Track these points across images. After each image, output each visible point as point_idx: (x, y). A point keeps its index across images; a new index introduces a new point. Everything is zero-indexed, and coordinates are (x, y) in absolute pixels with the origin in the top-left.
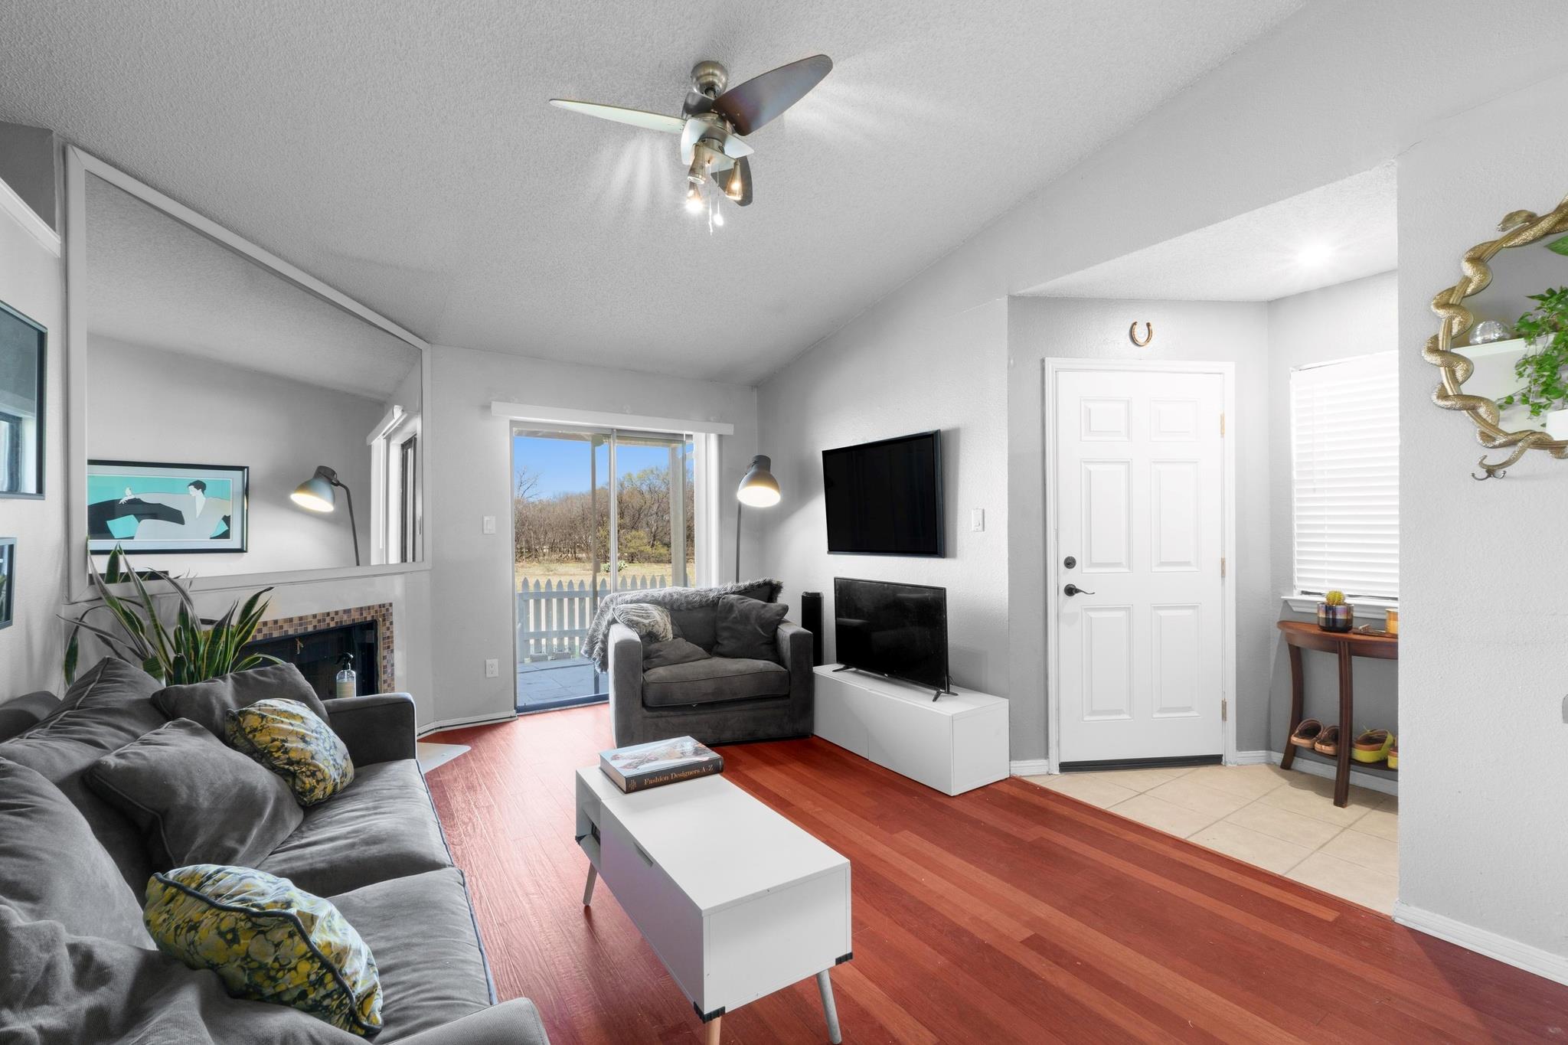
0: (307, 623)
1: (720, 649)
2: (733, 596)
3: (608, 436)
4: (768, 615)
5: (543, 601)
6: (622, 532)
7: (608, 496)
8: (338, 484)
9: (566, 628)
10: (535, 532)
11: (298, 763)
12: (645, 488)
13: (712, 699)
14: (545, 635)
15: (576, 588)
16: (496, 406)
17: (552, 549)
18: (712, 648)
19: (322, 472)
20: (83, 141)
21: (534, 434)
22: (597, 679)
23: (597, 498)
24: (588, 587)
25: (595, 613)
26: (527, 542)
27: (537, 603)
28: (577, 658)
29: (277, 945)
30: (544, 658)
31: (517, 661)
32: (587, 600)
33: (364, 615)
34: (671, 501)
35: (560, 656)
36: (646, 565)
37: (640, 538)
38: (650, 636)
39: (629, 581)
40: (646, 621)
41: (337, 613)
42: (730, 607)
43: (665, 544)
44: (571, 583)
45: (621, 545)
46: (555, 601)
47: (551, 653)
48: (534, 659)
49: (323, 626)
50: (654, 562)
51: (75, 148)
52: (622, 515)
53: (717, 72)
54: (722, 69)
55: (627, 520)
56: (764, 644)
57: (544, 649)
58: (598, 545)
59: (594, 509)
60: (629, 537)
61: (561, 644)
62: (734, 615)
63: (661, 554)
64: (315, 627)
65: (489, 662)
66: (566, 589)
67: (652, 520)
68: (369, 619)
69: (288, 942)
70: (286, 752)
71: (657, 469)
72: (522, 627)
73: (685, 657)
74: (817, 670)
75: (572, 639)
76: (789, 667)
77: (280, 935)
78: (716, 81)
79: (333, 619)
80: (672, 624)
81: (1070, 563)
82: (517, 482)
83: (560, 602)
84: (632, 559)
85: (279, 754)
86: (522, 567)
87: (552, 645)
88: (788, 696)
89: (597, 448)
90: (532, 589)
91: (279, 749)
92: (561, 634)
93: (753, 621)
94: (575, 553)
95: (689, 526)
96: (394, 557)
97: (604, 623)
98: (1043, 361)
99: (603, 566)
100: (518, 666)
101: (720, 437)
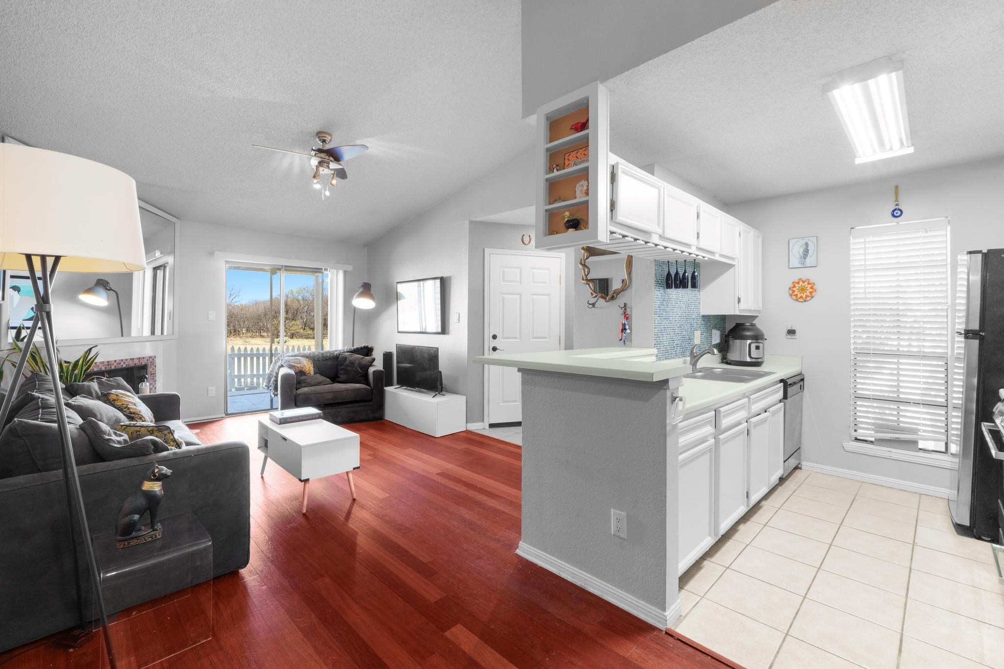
0: (111, 365)
1: (339, 380)
2: (347, 353)
3: (280, 269)
4: (364, 362)
5: (242, 358)
6: (287, 322)
7: (279, 302)
8: (111, 289)
9: (255, 373)
10: (238, 321)
11: (134, 413)
12: (300, 298)
13: (332, 402)
14: (243, 376)
15: (261, 352)
16: (216, 253)
17: (248, 330)
18: (334, 379)
19: (101, 282)
20: (13, 134)
21: (238, 268)
22: (272, 401)
23: (273, 303)
24: (267, 351)
25: (271, 363)
26: (234, 326)
27: (239, 359)
28: (261, 389)
29: (165, 435)
30: (243, 389)
31: (228, 390)
32: (267, 358)
33: (141, 362)
34: (315, 305)
35: (252, 388)
36: (300, 339)
37: (297, 325)
38: (301, 373)
39: (290, 348)
40: (299, 365)
41: (127, 360)
42: (345, 359)
43: (311, 329)
44: (258, 349)
45: (286, 328)
46: (249, 358)
47: (246, 386)
48: (237, 389)
49: (119, 367)
50: (305, 338)
51: (9, 138)
52: (287, 312)
53: (327, 136)
54: (329, 134)
55: (290, 315)
56: (361, 376)
57: (243, 384)
58: (273, 329)
59: (271, 310)
60: (291, 324)
61: (252, 382)
62: (347, 363)
63: (309, 334)
64: (115, 366)
65: (210, 388)
66: (255, 352)
67: (304, 315)
68: (143, 364)
69: (168, 435)
70: (129, 409)
71: (307, 287)
72: (231, 372)
73: (320, 383)
74: (387, 389)
75: (258, 379)
76: (372, 386)
77: (166, 432)
78: (326, 139)
79: (124, 363)
80: (314, 367)
81: (494, 337)
82: (228, 295)
83: (252, 359)
84: (292, 336)
85: (126, 409)
86: (231, 340)
87: (247, 382)
88: (371, 401)
89: (273, 276)
90: (236, 352)
91: (125, 408)
92: (252, 376)
93: (356, 366)
94: (260, 333)
95: (325, 319)
96: (147, 332)
97: (277, 367)
98: (484, 249)
99: (276, 340)
100: (228, 392)
101: (345, 272)
